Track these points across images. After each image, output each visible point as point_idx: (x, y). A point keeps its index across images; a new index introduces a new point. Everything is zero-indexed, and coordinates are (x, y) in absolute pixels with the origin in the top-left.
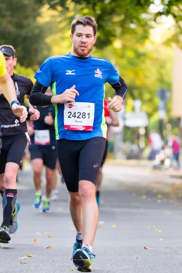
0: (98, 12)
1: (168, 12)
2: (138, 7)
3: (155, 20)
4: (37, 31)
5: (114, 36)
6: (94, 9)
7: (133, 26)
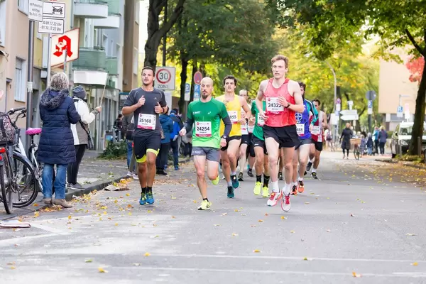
0: (320, 30)
1: (376, 31)
2: (351, 26)
3: (365, 37)
4: (271, 45)
5: (333, 49)
6: (316, 27)
7: (347, 41)
